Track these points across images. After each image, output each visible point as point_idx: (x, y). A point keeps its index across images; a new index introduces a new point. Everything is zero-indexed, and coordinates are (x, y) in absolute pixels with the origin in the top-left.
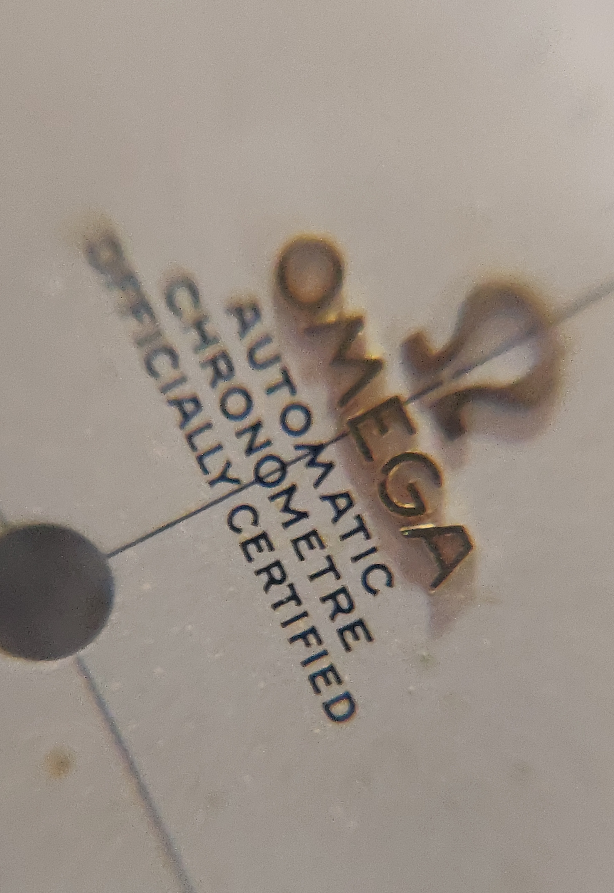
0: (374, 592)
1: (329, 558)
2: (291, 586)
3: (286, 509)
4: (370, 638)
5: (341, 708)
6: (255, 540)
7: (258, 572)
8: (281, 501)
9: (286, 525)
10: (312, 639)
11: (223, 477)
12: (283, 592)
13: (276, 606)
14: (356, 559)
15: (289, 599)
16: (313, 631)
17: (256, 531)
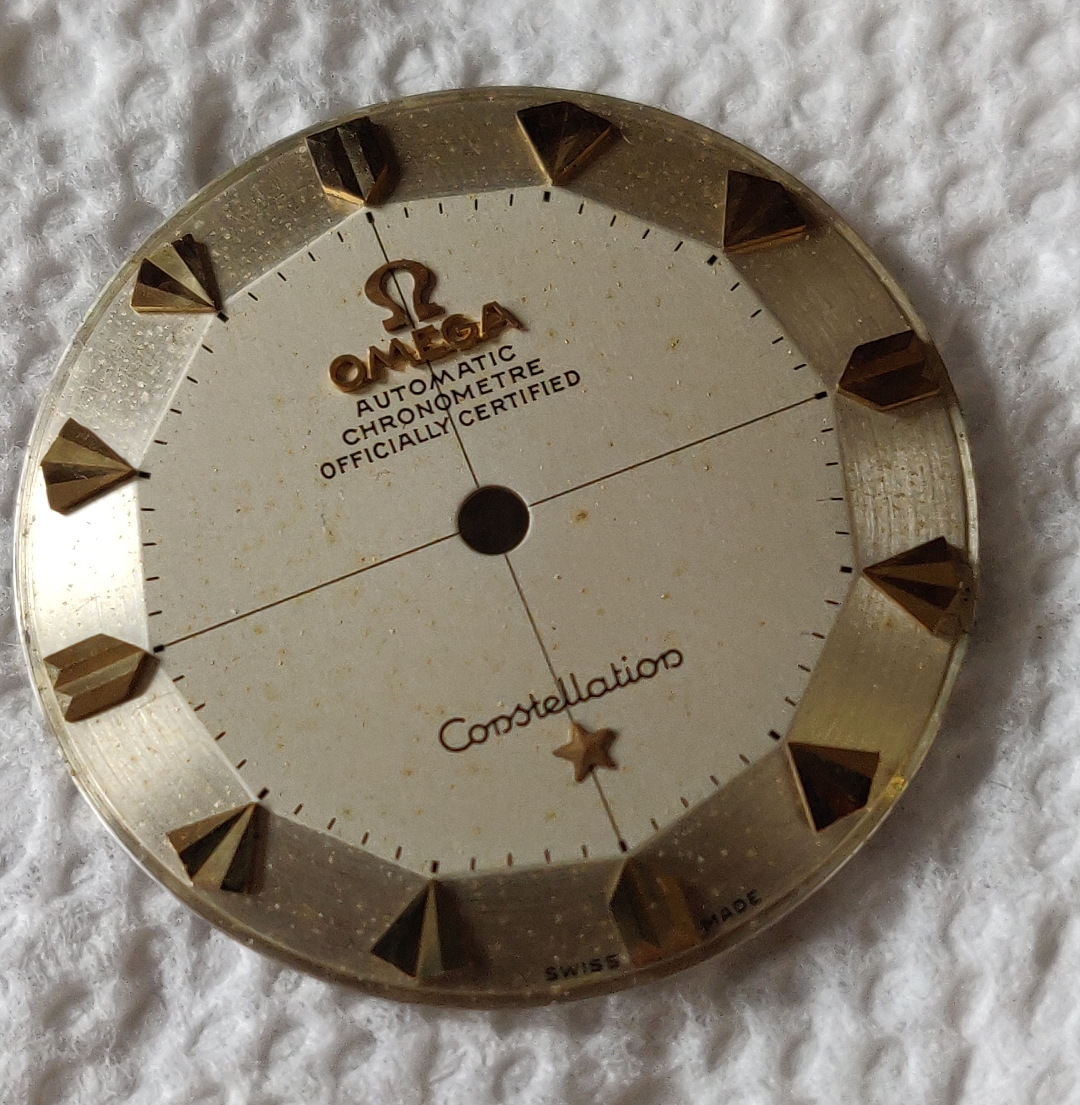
0: (513, 356)
1: (492, 377)
2: (505, 397)
3: (464, 396)
4: (538, 360)
5: (573, 378)
6: (479, 413)
7: (496, 413)
8: (459, 398)
9: (472, 397)
10: (534, 389)
11: (443, 426)
12: (508, 403)
13: (515, 406)
14: (495, 364)
15: (512, 399)
16: (530, 388)
17: (474, 412)
